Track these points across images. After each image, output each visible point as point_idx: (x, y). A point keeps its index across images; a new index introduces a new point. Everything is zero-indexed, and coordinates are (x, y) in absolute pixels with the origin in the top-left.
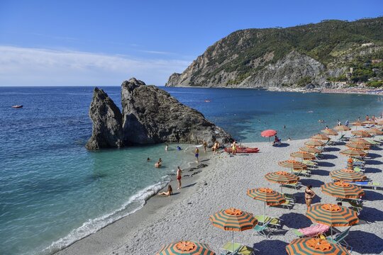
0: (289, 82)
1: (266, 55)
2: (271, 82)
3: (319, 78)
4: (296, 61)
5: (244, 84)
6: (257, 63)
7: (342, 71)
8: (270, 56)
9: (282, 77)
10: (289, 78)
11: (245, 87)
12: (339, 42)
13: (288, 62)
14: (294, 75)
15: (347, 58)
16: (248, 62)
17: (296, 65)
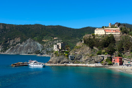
0: (31, 52)
1: (16, 39)
2: (23, 52)
3: (44, 51)
4: (32, 43)
5: (8, 52)
6: (11, 42)
7: (52, 49)
8: (18, 40)
9: (27, 50)
10: (30, 50)
11: (9, 54)
12: (45, 36)
13: (28, 43)
14: (32, 49)
15: (50, 43)
16: (7, 42)
17: (32, 45)
